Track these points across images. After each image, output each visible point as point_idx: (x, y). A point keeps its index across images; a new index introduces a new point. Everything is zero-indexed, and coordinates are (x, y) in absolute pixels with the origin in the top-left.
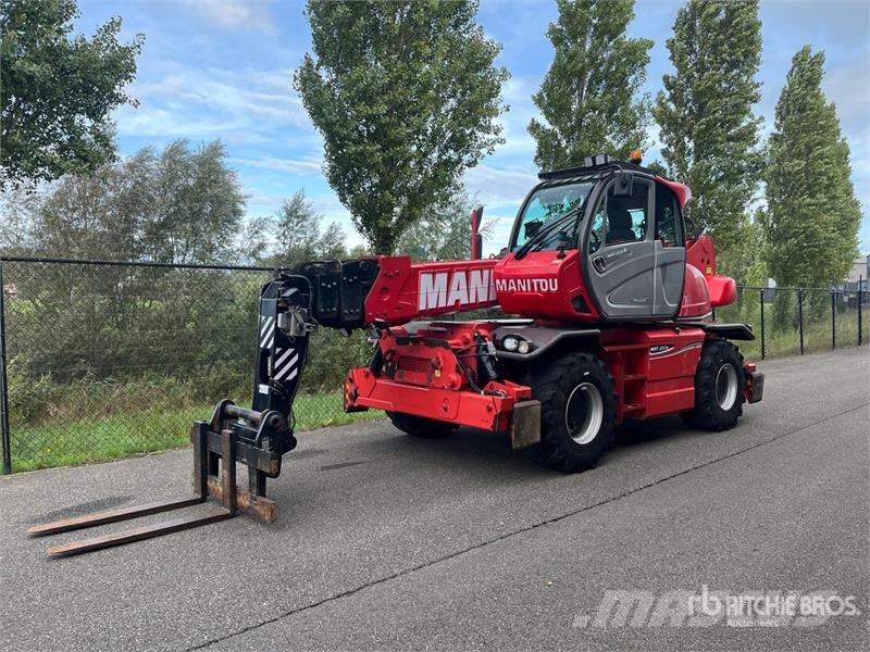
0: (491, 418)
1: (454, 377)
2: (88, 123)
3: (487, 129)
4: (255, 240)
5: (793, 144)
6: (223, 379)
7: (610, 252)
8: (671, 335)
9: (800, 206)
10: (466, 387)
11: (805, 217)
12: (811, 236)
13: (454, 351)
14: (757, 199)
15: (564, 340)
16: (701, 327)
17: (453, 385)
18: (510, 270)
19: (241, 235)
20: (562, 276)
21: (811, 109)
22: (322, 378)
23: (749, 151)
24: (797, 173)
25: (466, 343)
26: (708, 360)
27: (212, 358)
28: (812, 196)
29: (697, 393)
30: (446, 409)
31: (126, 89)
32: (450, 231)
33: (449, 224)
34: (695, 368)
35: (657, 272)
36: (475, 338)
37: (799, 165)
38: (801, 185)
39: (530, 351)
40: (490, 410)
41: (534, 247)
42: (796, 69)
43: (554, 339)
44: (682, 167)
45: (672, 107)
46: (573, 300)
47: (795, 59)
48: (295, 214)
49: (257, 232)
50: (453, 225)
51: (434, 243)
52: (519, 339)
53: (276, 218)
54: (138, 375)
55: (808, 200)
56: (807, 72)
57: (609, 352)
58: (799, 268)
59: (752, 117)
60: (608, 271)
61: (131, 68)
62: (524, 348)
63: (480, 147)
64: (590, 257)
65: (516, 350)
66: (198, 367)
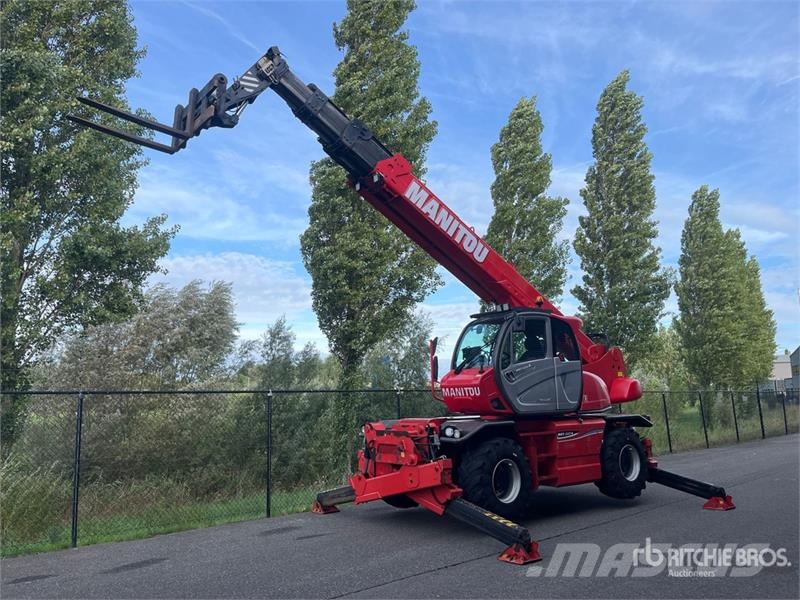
0: (438, 475)
1: (413, 456)
2: (130, 285)
3: (430, 275)
4: (244, 359)
5: (699, 265)
6: (213, 479)
7: (518, 367)
8: (575, 424)
9: (710, 317)
10: (421, 462)
11: (716, 326)
12: (723, 342)
13: (412, 438)
14: (664, 315)
15: (486, 428)
16: (603, 418)
17: (412, 462)
18: (451, 381)
19: (233, 355)
20: (482, 385)
21: (711, 237)
22: (298, 478)
23: (654, 275)
24: (706, 290)
25: (421, 432)
26: (612, 440)
27: (206, 461)
28: (720, 307)
29: (603, 467)
30: (411, 481)
31: (160, 262)
32: (409, 344)
33: (408, 339)
34: (599, 448)
35: (557, 380)
36: (427, 429)
37: (707, 283)
38: (710, 300)
39: (461, 436)
40: (437, 470)
41: (466, 365)
42: (696, 204)
43: (478, 428)
44: (600, 290)
45: (589, 241)
46: (492, 402)
47: (694, 196)
48: (277, 335)
49: (246, 352)
50: (411, 340)
51: (396, 355)
52: (454, 428)
53: (263, 340)
54: (140, 477)
55: (717, 311)
56: (705, 208)
57: (524, 437)
58: (716, 370)
59: (653, 249)
60: (516, 381)
61: (167, 247)
62: (457, 435)
63: (425, 287)
64: (502, 372)
65: (453, 437)
66: (192, 470)
